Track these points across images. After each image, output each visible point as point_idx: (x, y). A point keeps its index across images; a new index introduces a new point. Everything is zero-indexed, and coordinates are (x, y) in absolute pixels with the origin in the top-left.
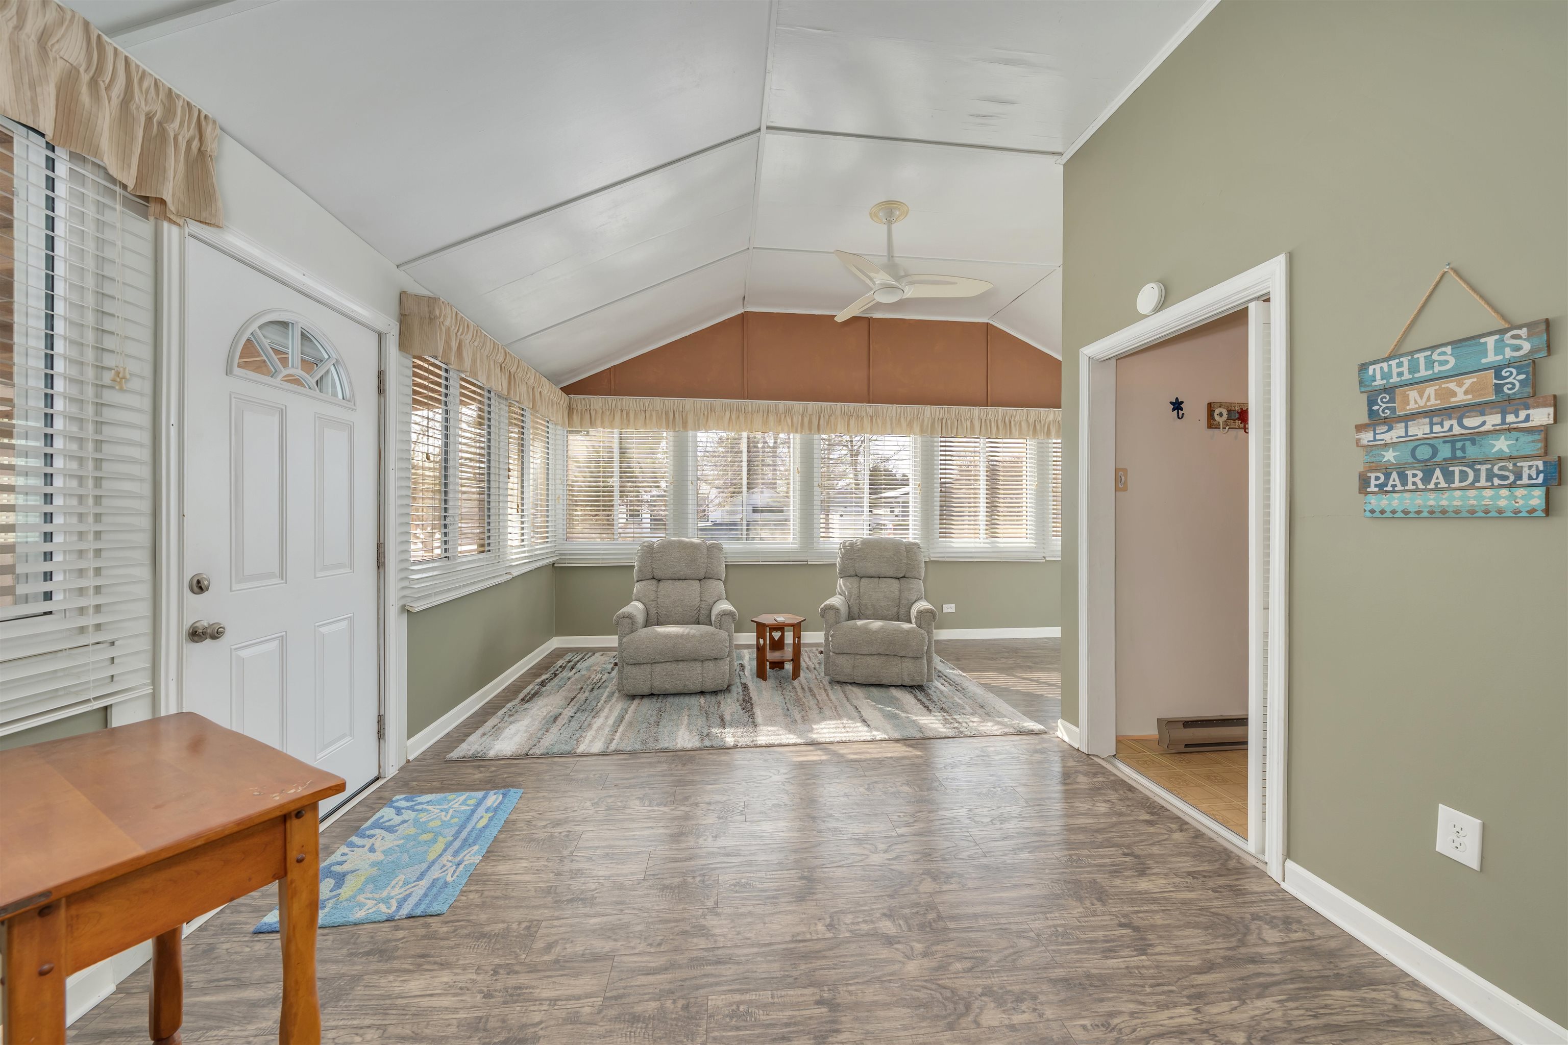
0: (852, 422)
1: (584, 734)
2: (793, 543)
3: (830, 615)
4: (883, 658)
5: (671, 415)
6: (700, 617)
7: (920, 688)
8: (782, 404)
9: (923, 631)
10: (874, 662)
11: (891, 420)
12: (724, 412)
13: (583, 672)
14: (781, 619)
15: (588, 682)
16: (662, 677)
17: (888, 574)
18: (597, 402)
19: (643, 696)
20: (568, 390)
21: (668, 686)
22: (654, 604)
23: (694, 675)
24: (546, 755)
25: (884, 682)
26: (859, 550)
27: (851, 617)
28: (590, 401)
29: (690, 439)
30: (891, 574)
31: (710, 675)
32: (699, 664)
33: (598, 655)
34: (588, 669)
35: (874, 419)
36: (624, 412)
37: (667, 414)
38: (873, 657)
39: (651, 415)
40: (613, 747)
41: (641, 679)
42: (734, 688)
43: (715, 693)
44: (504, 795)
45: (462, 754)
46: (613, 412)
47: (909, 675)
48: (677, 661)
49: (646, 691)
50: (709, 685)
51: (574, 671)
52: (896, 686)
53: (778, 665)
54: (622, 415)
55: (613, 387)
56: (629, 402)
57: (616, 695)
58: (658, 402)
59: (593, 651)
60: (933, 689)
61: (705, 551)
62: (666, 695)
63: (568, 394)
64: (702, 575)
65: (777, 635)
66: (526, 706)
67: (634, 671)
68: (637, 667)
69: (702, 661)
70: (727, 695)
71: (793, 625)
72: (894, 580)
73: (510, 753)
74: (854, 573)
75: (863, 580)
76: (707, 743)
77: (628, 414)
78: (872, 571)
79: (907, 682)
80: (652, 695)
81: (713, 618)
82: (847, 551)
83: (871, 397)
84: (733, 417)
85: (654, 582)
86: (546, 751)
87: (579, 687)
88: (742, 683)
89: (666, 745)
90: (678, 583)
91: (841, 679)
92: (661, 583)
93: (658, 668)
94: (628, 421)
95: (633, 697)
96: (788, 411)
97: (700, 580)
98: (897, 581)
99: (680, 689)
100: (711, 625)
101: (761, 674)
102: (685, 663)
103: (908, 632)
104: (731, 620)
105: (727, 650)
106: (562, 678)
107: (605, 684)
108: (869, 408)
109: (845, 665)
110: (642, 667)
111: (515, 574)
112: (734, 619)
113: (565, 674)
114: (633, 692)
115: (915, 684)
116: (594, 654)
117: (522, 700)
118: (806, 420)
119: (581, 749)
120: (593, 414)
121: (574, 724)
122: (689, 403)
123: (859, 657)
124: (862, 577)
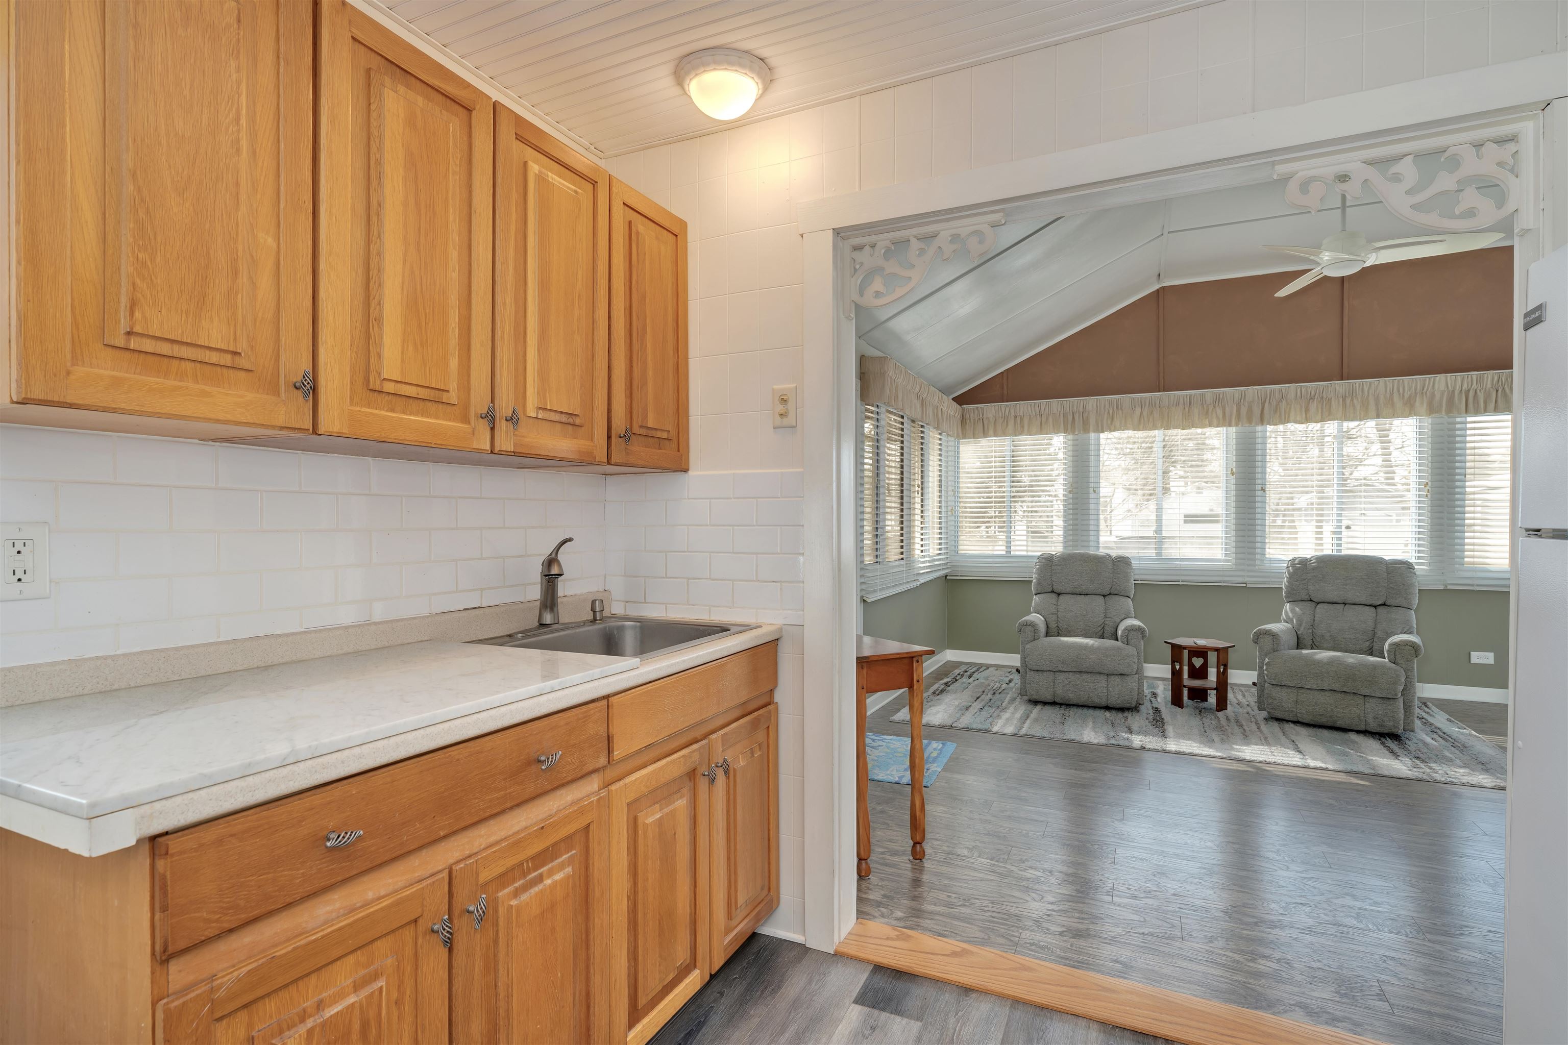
0: (1313, 407)
1: (996, 721)
2: (1224, 561)
3: (1267, 642)
4: (1339, 696)
5: (1070, 418)
6: (1107, 632)
7: (1395, 737)
8: (1209, 393)
9: (1398, 668)
10: (1323, 698)
11: (1377, 399)
12: (1133, 408)
13: (982, 680)
14: (1201, 642)
15: (989, 688)
16: (1065, 687)
17: (1357, 600)
18: (990, 410)
19: (1045, 703)
20: (960, 400)
21: (1071, 696)
22: (1054, 617)
23: (1099, 689)
24: (967, 729)
25: (1339, 724)
26: (1314, 569)
27: (1299, 646)
28: (983, 409)
29: (1092, 442)
30: (1363, 600)
31: (1117, 691)
32: (1104, 678)
33: (991, 669)
34: (986, 678)
35: (1348, 401)
36: (1018, 419)
37: (1065, 415)
38: (1323, 693)
39: (1047, 419)
40: (1023, 731)
41: (1043, 687)
42: (1142, 708)
43: (1121, 710)
44: (943, 744)
45: (902, 718)
46: (1006, 419)
47: (1375, 718)
48: (1080, 672)
49: (1049, 697)
50: (1114, 701)
51: (972, 679)
52: (1358, 732)
53: (1199, 695)
54: (1015, 422)
55: (1005, 392)
56: (1023, 407)
57: (1018, 700)
58: (1055, 404)
59: (988, 667)
60: (1415, 741)
61: (1110, 566)
62: (1069, 705)
63: (960, 405)
64: (1106, 592)
65: (1198, 662)
66: (938, 697)
67: (1036, 677)
68: (1040, 673)
69: (1108, 675)
70: (1134, 714)
71: (1217, 650)
72: (1367, 608)
73: (937, 724)
74: (1307, 597)
75: (1319, 606)
76: (1113, 741)
77: (1022, 420)
78: (1332, 596)
79: (1373, 726)
80: (1054, 704)
81: (1120, 633)
82: (1296, 570)
83: (1345, 370)
84: (1145, 413)
85: (1054, 595)
86: (966, 726)
87: (981, 690)
88: (1153, 707)
89: (1073, 737)
90: (1079, 597)
91: (1280, 716)
92: (1061, 597)
93: (1061, 677)
94: (1022, 427)
95: (1035, 702)
96: (1217, 400)
97: (1104, 596)
98: (1373, 609)
99: (1083, 700)
100: (1117, 640)
101: (1177, 701)
102: (1089, 675)
103: (1375, 666)
104: (1140, 636)
105: (1136, 666)
106: (963, 683)
107: (1005, 691)
108: (1340, 386)
109: (1285, 700)
110: (1045, 674)
111: (922, 581)
112: (1143, 636)
113: (964, 680)
114: (1036, 697)
115: (1386, 731)
116: (988, 668)
117: (934, 693)
118: (1244, 410)
119: (995, 729)
120: (986, 422)
121: (984, 713)
122: (1091, 402)
123: (1304, 691)
124: (1318, 603)
